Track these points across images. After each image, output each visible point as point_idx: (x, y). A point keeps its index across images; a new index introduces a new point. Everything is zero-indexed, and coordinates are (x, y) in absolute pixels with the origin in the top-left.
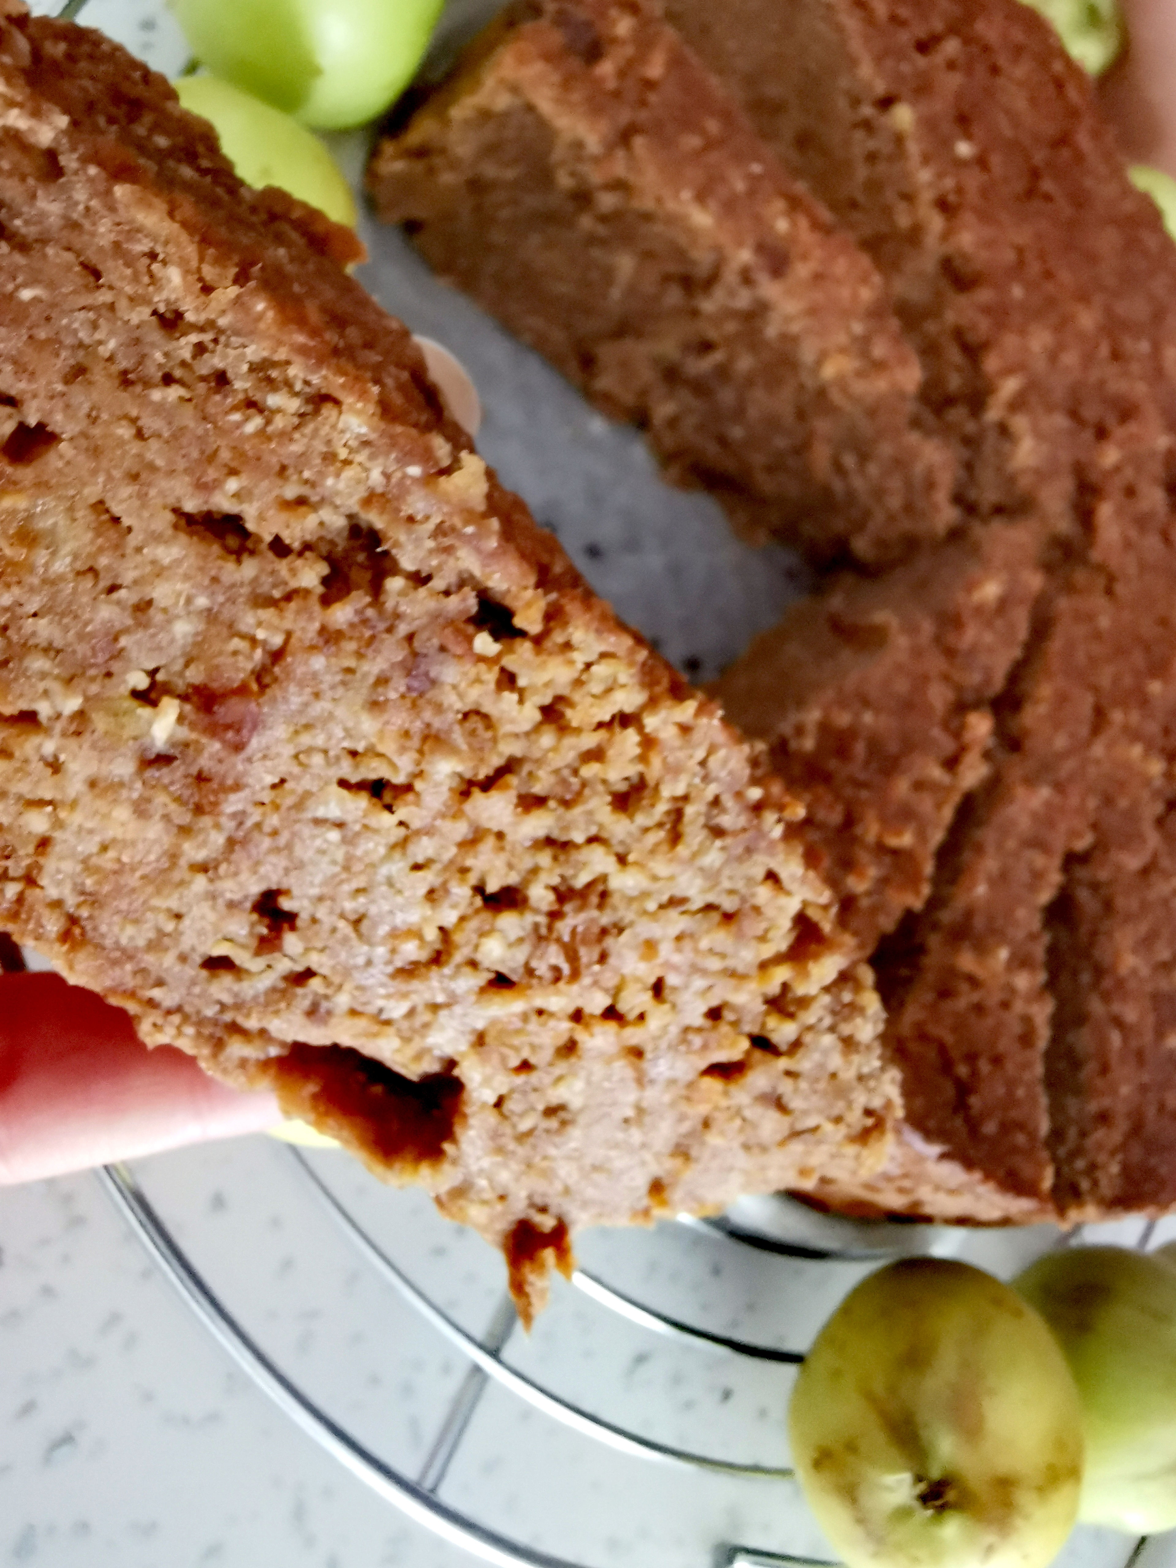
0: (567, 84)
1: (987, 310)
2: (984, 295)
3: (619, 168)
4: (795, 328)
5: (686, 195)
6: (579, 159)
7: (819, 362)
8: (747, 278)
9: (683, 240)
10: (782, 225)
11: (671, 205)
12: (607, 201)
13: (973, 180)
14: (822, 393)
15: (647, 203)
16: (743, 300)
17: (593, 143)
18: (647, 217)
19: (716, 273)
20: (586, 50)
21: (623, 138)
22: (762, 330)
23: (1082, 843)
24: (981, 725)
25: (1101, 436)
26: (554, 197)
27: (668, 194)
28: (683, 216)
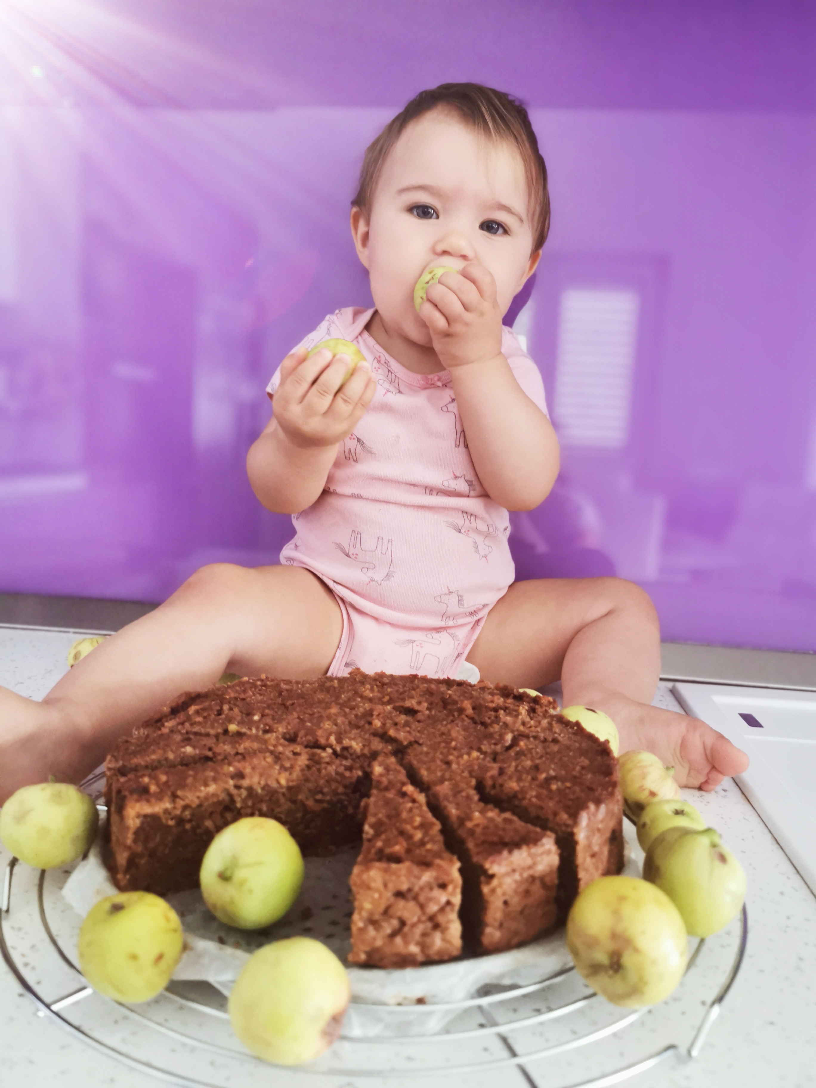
0: (148, 801)
1: (306, 735)
2: (302, 733)
3: (180, 803)
4: (263, 783)
5: (202, 788)
6: (170, 813)
7: (278, 782)
8: (237, 787)
9: (215, 800)
10: (231, 769)
11: (202, 795)
12: (187, 813)
13: (269, 720)
14: (289, 788)
15: (197, 802)
16: (244, 793)
17: (168, 805)
18: (200, 806)
19: (230, 796)
20: (144, 792)
21: (174, 797)
22: (257, 794)
23: (473, 782)
24: (409, 789)
25: (370, 723)
26: (174, 831)
27: (198, 794)
28: (208, 794)
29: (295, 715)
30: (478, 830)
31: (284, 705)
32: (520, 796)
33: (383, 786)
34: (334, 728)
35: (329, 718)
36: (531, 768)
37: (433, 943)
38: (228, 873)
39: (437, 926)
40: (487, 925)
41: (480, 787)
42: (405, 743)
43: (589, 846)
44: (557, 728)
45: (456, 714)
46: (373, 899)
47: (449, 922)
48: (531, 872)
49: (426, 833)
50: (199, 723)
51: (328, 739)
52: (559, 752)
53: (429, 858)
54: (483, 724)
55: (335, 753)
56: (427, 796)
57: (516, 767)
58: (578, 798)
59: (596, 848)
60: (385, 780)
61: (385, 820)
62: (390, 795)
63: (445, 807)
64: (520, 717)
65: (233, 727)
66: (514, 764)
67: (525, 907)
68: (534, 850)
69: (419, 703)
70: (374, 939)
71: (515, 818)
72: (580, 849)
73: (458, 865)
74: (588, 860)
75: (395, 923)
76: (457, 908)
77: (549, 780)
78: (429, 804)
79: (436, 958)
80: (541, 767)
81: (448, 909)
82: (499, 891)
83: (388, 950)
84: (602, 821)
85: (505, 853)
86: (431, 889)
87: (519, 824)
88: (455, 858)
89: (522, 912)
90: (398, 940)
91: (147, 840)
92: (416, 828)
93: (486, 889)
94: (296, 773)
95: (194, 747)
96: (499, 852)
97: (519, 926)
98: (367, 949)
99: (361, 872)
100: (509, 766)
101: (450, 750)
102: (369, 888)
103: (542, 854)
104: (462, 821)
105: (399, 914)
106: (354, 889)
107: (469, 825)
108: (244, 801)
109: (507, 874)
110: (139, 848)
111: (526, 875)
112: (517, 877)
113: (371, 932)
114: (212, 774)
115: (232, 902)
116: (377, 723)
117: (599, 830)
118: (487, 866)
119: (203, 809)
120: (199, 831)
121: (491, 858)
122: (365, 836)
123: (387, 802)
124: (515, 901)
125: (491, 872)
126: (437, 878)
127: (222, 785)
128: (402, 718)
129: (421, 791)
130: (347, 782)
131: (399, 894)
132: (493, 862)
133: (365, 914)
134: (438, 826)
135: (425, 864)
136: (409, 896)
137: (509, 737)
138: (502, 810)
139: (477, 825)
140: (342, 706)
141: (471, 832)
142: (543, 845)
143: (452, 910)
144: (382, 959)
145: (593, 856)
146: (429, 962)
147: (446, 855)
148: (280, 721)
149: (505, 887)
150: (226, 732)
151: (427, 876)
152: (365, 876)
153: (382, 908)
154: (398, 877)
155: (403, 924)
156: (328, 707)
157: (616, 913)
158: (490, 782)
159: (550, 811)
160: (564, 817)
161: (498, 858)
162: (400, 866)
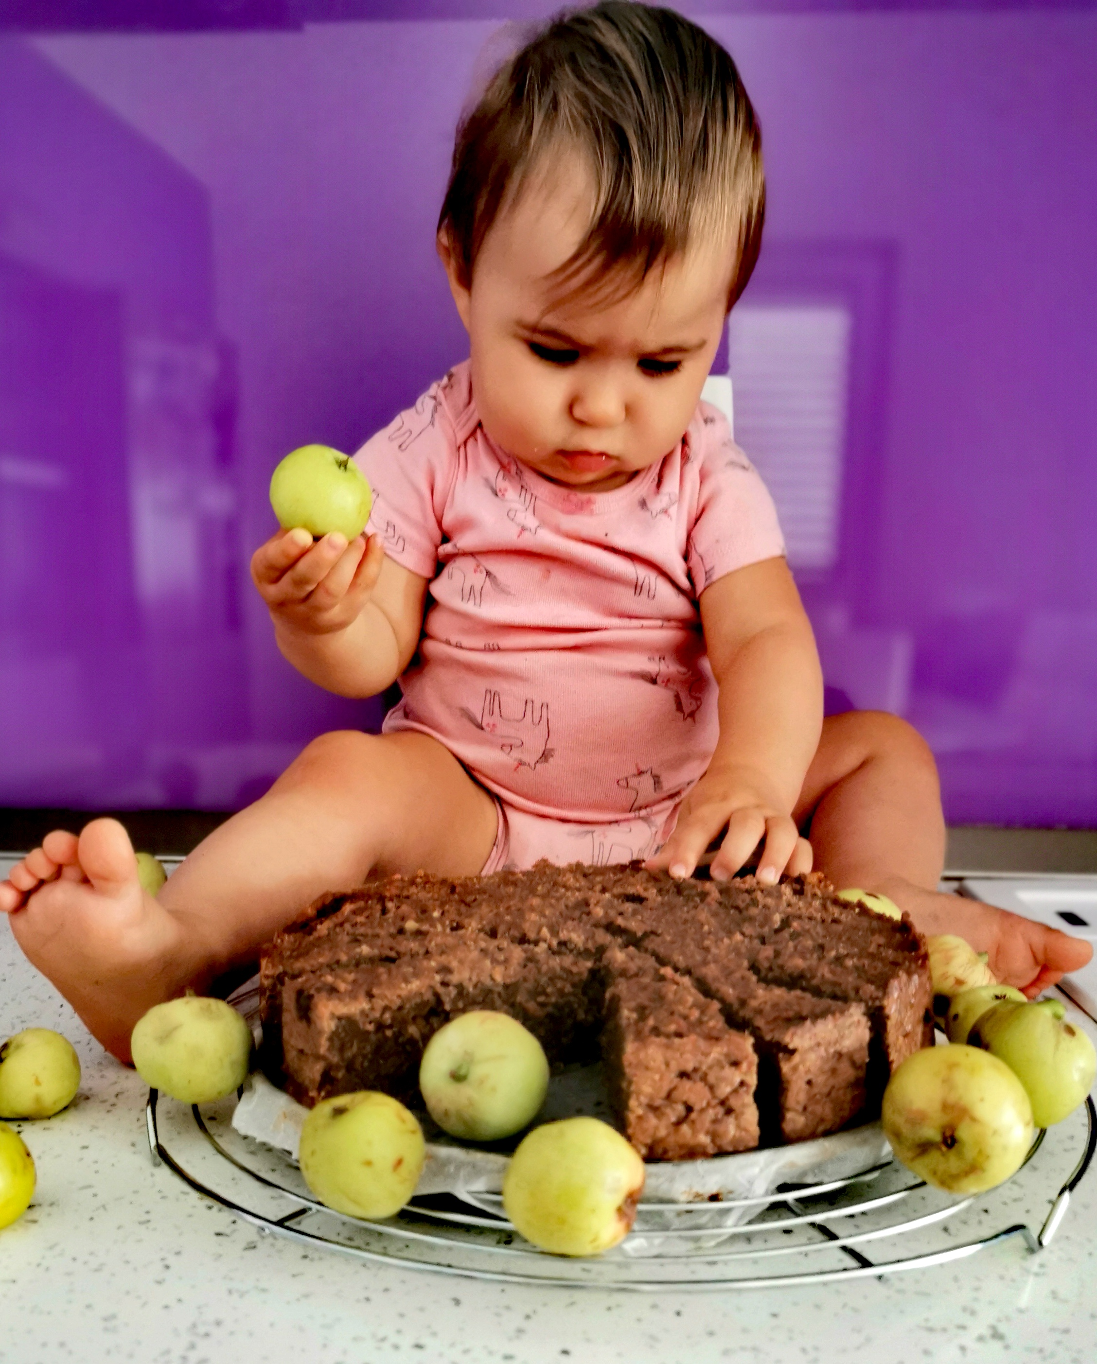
0: (341, 1000)
1: (508, 929)
2: (501, 928)
3: (379, 1003)
4: (474, 979)
5: (403, 985)
6: (367, 1016)
7: (493, 979)
8: (445, 984)
9: (418, 1000)
10: (433, 964)
11: (404, 993)
12: (387, 1016)
13: (451, 916)
14: (506, 986)
15: (398, 1002)
16: (453, 992)
17: (365, 1005)
18: (400, 1008)
19: (437, 995)
20: (333, 990)
21: (370, 996)
22: (468, 993)
23: (745, 964)
24: (666, 972)
25: (589, 914)
26: (373, 1038)
27: (399, 992)
28: (410, 992)
29: (485, 909)
30: (767, 1008)
31: (462, 901)
32: (808, 974)
33: (632, 972)
34: (543, 920)
35: (532, 909)
36: (814, 947)
37: (726, 1132)
38: (463, 1072)
39: (729, 1111)
40: (788, 1110)
41: (754, 967)
42: (640, 934)
43: (901, 1024)
44: (836, 911)
45: (698, 899)
46: (653, 1080)
47: (744, 1105)
48: (838, 1047)
49: (703, 1012)
50: (362, 924)
51: (539, 932)
52: (845, 931)
53: (714, 1034)
54: (737, 908)
55: (550, 947)
56: (691, 979)
57: (795, 947)
58: (881, 974)
59: (909, 1028)
60: (632, 968)
61: (648, 1003)
62: (646, 980)
64: (784, 898)
65: (411, 925)
66: (791, 944)
67: (832, 1088)
68: (841, 1021)
69: (646, 889)
70: (656, 1128)
71: (807, 995)
72: (891, 1024)
73: (751, 1041)
74: (901, 1038)
75: (680, 1109)
76: (753, 1088)
77: (839, 960)
78: (697, 986)
79: (730, 1149)
80: (827, 946)
81: (742, 1090)
82: (801, 1068)
83: (672, 1141)
84: (915, 995)
85: (807, 1025)
86: (722, 1067)
87: (812, 999)
88: (745, 1034)
89: (829, 1094)
90: (685, 1128)
91: (342, 1049)
92: (690, 1008)
93: (785, 1068)
94: (514, 968)
95: (371, 946)
96: (798, 1025)
97: (826, 1110)
98: (649, 1141)
99: (637, 1051)
100: (786, 947)
101: (703, 937)
102: (647, 1068)
103: (851, 1025)
104: (743, 1003)
105: (684, 1098)
107: (754, 1003)
108: (454, 1002)
109: (811, 1049)
110: (335, 1059)
111: (832, 1050)
112: (822, 1051)
113: (653, 1121)
114: (411, 970)
115: (471, 1103)
116: (599, 912)
117: (912, 1006)
118: (786, 1040)
119: (405, 1011)
120: (401, 1040)
121: (792, 1030)
122: (624, 1022)
123: (644, 988)
124: (820, 1080)
125: (791, 1046)
126: (727, 1055)
127: (427, 982)
128: (629, 907)
129: (682, 974)
130: (576, 979)
131: (684, 1075)
132: (793, 1035)
133: (644, 1100)
134: (715, 1006)
135: (714, 1038)
136: (697, 1077)
137: (777, 918)
138: (790, 989)
139: (765, 1003)
140: (544, 897)
141: (759, 1012)
142: (851, 1015)
143: (747, 1092)
144: (665, 1151)
145: (906, 1035)
146: (721, 1153)
147: (734, 1032)
148: (470, 916)
149: (808, 1064)
150: (401, 931)
151: (717, 1052)
152: (642, 1055)
153: (664, 1094)
154: (682, 1055)
155: (689, 1109)
156: (523, 900)
157: (947, 1082)
158: (766, 964)
159: (850, 987)
160: (870, 989)
161: (799, 1031)
162: (685, 1040)
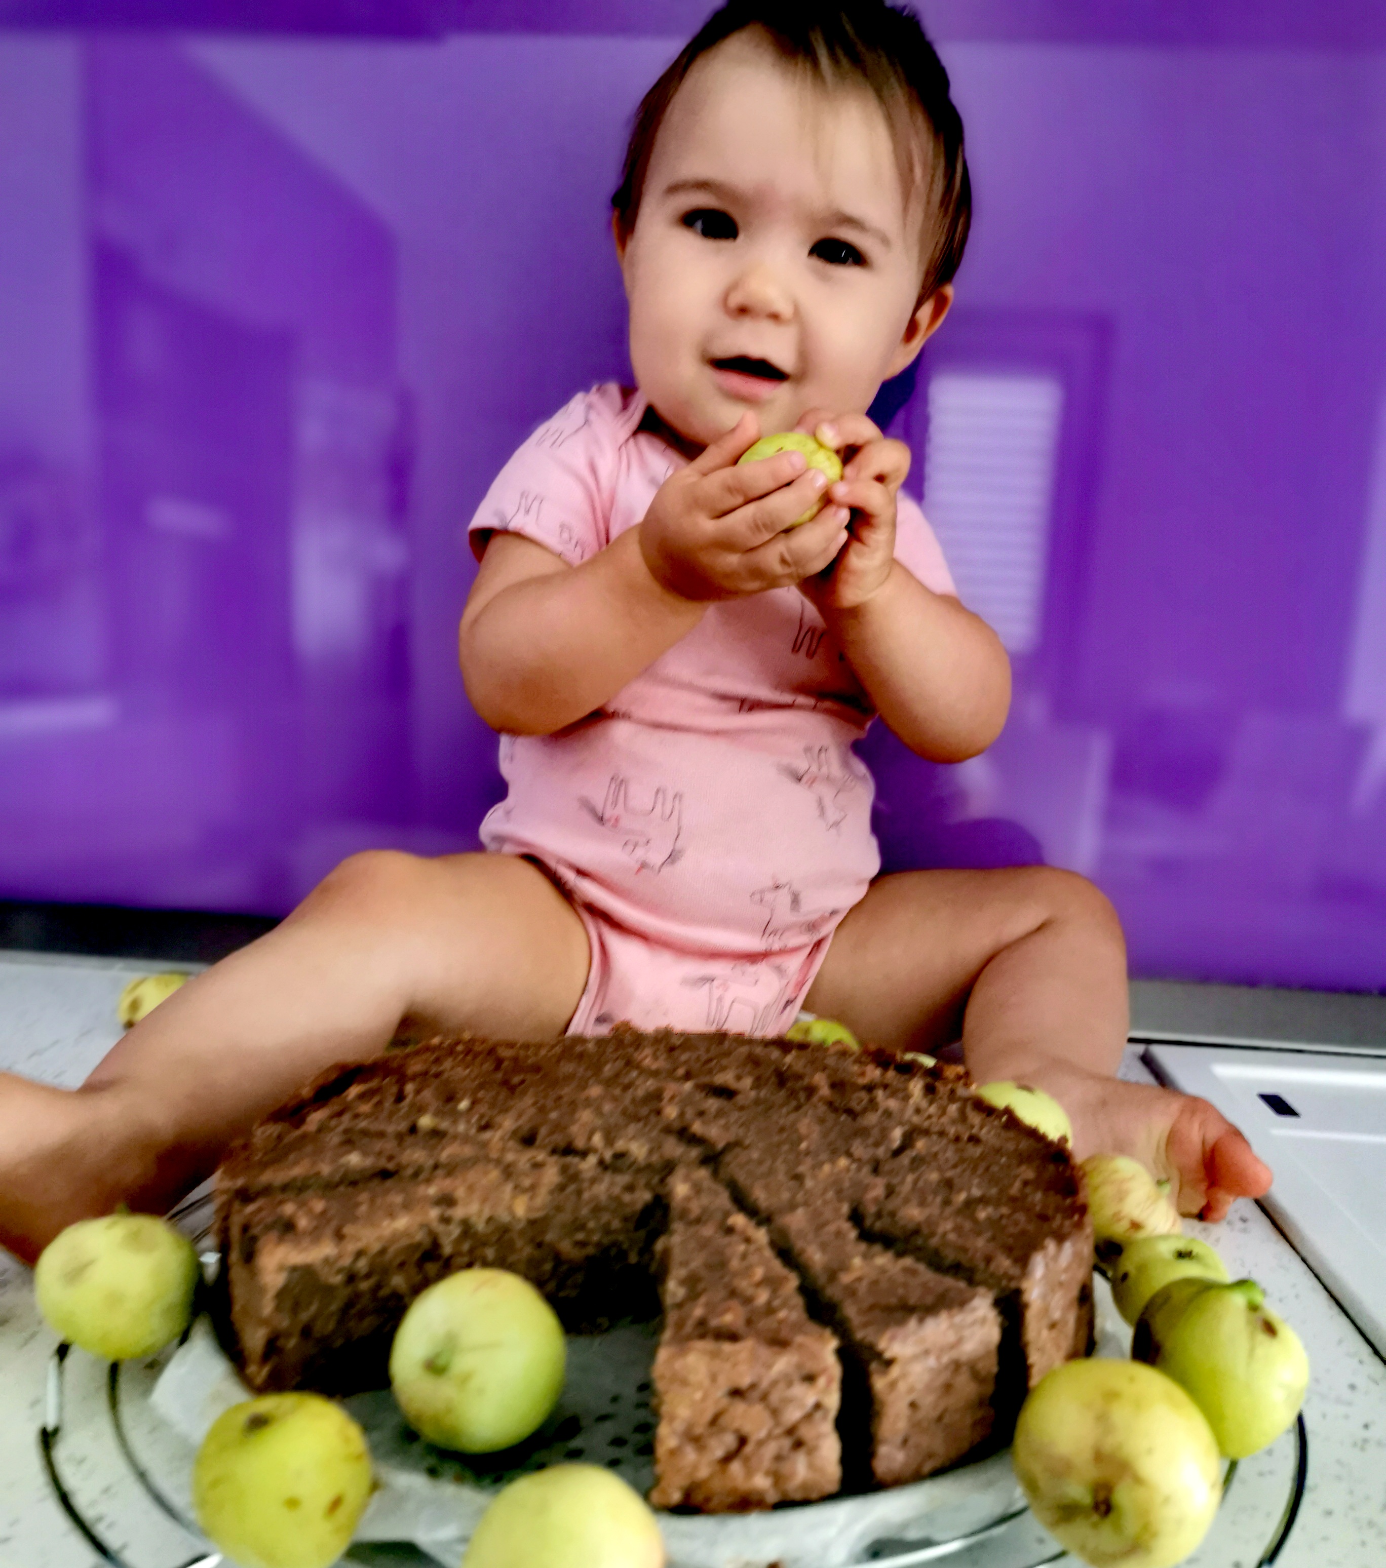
0: (296, 1243)
1: (551, 1133)
2: (543, 1131)
3: (351, 1247)
4: (487, 1213)
5: (387, 1222)
6: (333, 1264)
7: (512, 1213)
8: (446, 1220)
9: (407, 1242)
10: (432, 1190)
11: (387, 1233)
12: (362, 1264)
13: (482, 1108)
14: (532, 1223)
15: (377, 1245)
16: (456, 1230)
17: (331, 1250)
18: (383, 1251)
19: (433, 1235)
20: (288, 1227)
21: (339, 1236)
22: (477, 1231)
23: (845, 1209)
24: (739, 1220)
25: (659, 1112)
26: (341, 1292)
27: (379, 1232)
28: (395, 1231)
29: (528, 1100)
30: (863, 1288)
31: (505, 1083)
32: (925, 1231)
33: (691, 1216)
34: (599, 1122)
35: (588, 1103)
36: (939, 1182)
37: (793, 1472)
38: (441, 1362)
39: (798, 1444)
40: (881, 1442)
41: (856, 1217)
42: (720, 1145)
43: (1046, 1310)
44: (975, 1118)
45: (802, 1096)
46: (693, 1400)
47: (819, 1436)
48: (954, 1354)
49: (774, 1292)
50: (367, 1116)
51: (590, 1138)
52: (982, 1157)
53: (784, 1333)
54: (850, 1112)
55: (601, 1163)
56: (770, 1232)
57: (916, 1182)
58: (1023, 1233)
59: (1057, 1315)
60: (695, 1208)
61: (703, 1273)
62: (708, 1231)
63: (802, 1251)
64: (911, 1101)
65: (426, 1121)
66: (910, 1178)
67: (945, 1411)
68: (960, 1318)
69: (739, 1078)
70: (695, 1467)
71: (921, 1267)
72: (1032, 1314)
73: (833, 1344)
74: (1045, 1333)
75: (730, 1441)
76: (833, 1414)
77: (970, 1204)
78: (773, 1244)
79: (798, 1496)
80: (957, 1181)
81: (818, 1415)
82: (902, 1386)
83: (717, 1485)
84: (1066, 1270)
85: (913, 1323)
86: (790, 1384)
87: (926, 1274)
88: (828, 1332)
89: (940, 1419)
90: (736, 1467)
91: (296, 1308)
92: (759, 1285)
93: (879, 1383)
94: (542, 1197)
95: (365, 1154)
96: (902, 1322)
97: (936, 1442)
98: (683, 1482)
99: (671, 1359)
100: (902, 1182)
101: (799, 1157)
102: (684, 1383)
103: (974, 1323)
104: (832, 1275)
105: (736, 1424)
106: (660, 1386)
107: (846, 1278)
108: (457, 1243)
109: (915, 1358)
110: (284, 1322)
111: (945, 1359)
112: (931, 1362)
113: (690, 1455)
114: (400, 1199)
115: (449, 1410)
116: (671, 1112)
117: (1061, 1284)
118: (882, 1344)
119: (388, 1257)
120: (381, 1294)
121: (888, 1335)
122: (669, 1300)
123: (704, 1244)
124: (927, 1401)
125: (888, 1355)
126: (799, 1366)
127: (419, 1219)
128: (713, 1104)
129: (759, 1224)
130: (628, 1211)
131: (736, 1393)
132: (893, 1338)
133: (679, 1426)
134: (793, 1281)
135: (779, 1343)
136: (756, 1394)
137: (897, 1134)
138: (900, 1255)
139: (859, 1279)
140: (609, 1083)
141: (851, 1291)
142: (974, 1310)
143: (825, 1418)
144: (708, 1500)
145: (1053, 1326)
146: (786, 1504)
147: (813, 1327)
148: (505, 1110)
149: (911, 1379)
150: (413, 1129)
151: (783, 1363)
152: (678, 1365)
153: (708, 1415)
154: (735, 1365)
155: (743, 1441)
156: (583, 1086)
157: (1103, 1419)
158: (872, 1209)
159: (978, 1255)
160: (1004, 1263)
161: (901, 1332)
162: (738, 1346)
